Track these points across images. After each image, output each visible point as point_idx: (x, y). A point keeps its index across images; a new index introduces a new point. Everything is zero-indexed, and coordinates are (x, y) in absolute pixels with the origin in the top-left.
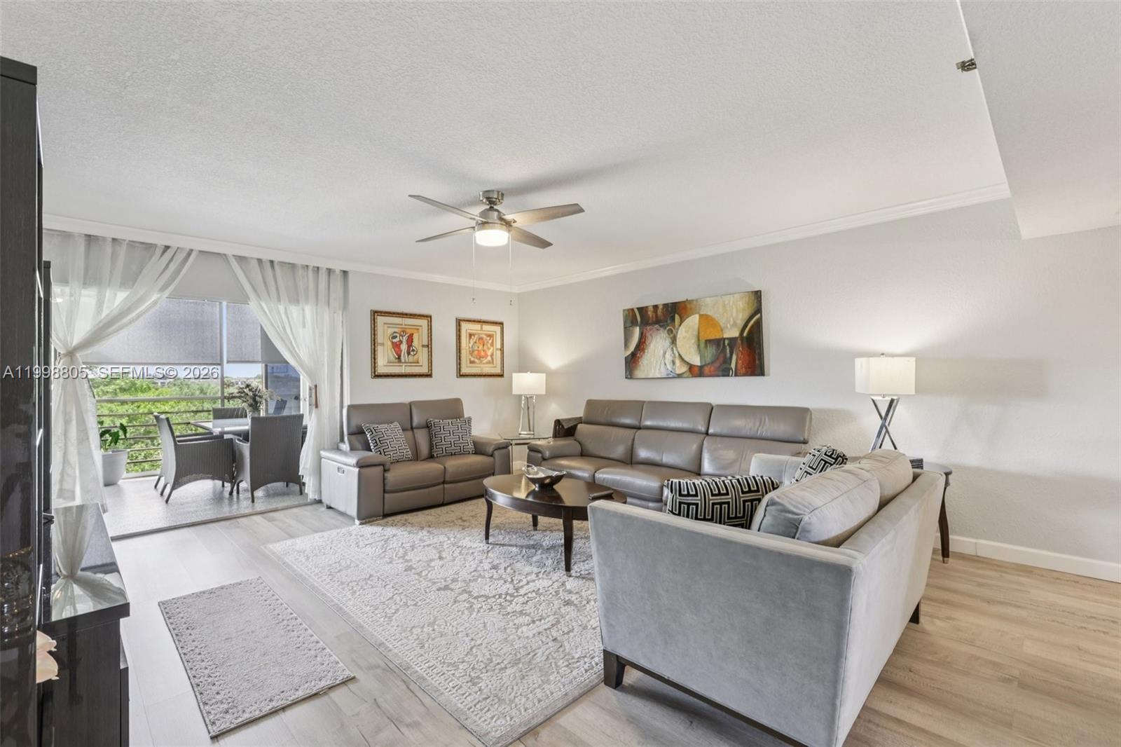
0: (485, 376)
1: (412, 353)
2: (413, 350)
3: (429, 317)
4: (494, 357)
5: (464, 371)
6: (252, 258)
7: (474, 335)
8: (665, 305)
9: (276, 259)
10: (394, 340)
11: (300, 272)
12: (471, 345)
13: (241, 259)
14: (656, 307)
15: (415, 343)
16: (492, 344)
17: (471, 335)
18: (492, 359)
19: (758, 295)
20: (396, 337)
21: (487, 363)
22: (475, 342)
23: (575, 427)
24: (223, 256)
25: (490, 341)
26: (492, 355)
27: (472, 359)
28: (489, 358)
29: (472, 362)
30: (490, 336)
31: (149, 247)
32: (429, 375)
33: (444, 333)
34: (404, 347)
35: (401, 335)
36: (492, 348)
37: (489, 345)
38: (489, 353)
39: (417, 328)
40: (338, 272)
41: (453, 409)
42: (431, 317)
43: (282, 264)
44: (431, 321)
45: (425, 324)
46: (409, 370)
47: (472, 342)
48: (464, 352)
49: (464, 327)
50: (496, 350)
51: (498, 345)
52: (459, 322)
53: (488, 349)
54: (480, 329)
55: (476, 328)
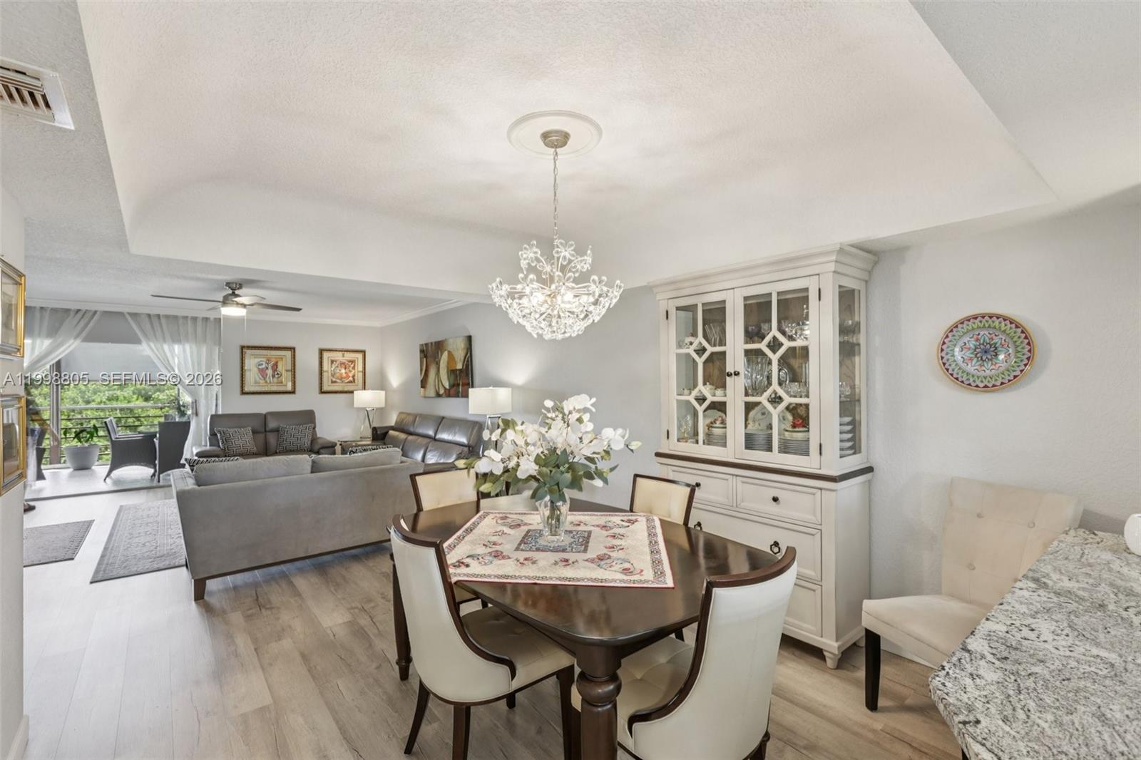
0: (346, 392)
1: (276, 376)
2: (278, 374)
3: (293, 349)
4: (356, 378)
5: (325, 388)
6: (142, 314)
7: (336, 361)
8: (435, 343)
9: (162, 312)
10: (260, 367)
11: (181, 321)
12: (332, 369)
13: (134, 315)
14: (432, 343)
15: (280, 368)
16: (354, 368)
17: (332, 362)
18: (354, 379)
19: (469, 338)
20: (262, 364)
21: (349, 382)
22: (337, 367)
24: (121, 314)
25: (352, 366)
26: (353, 376)
27: (334, 380)
28: (351, 379)
29: (332, 382)
30: (352, 362)
31: (67, 311)
32: (293, 392)
33: (307, 360)
34: (270, 372)
35: (266, 363)
36: (354, 371)
37: (351, 369)
38: (351, 375)
40: (212, 319)
41: (308, 417)
42: (294, 349)
43: (167, 317)
44: (294, 352)
45: (288, 354)
46: (275, 388)
47: (334, 367)
48: (325, 375)
49: (326, 355)
50: (358, 372)
51: (360, 368)
52: (321, 351)
53: (350, 371)
54: (343, 356)
55: (338, 356)
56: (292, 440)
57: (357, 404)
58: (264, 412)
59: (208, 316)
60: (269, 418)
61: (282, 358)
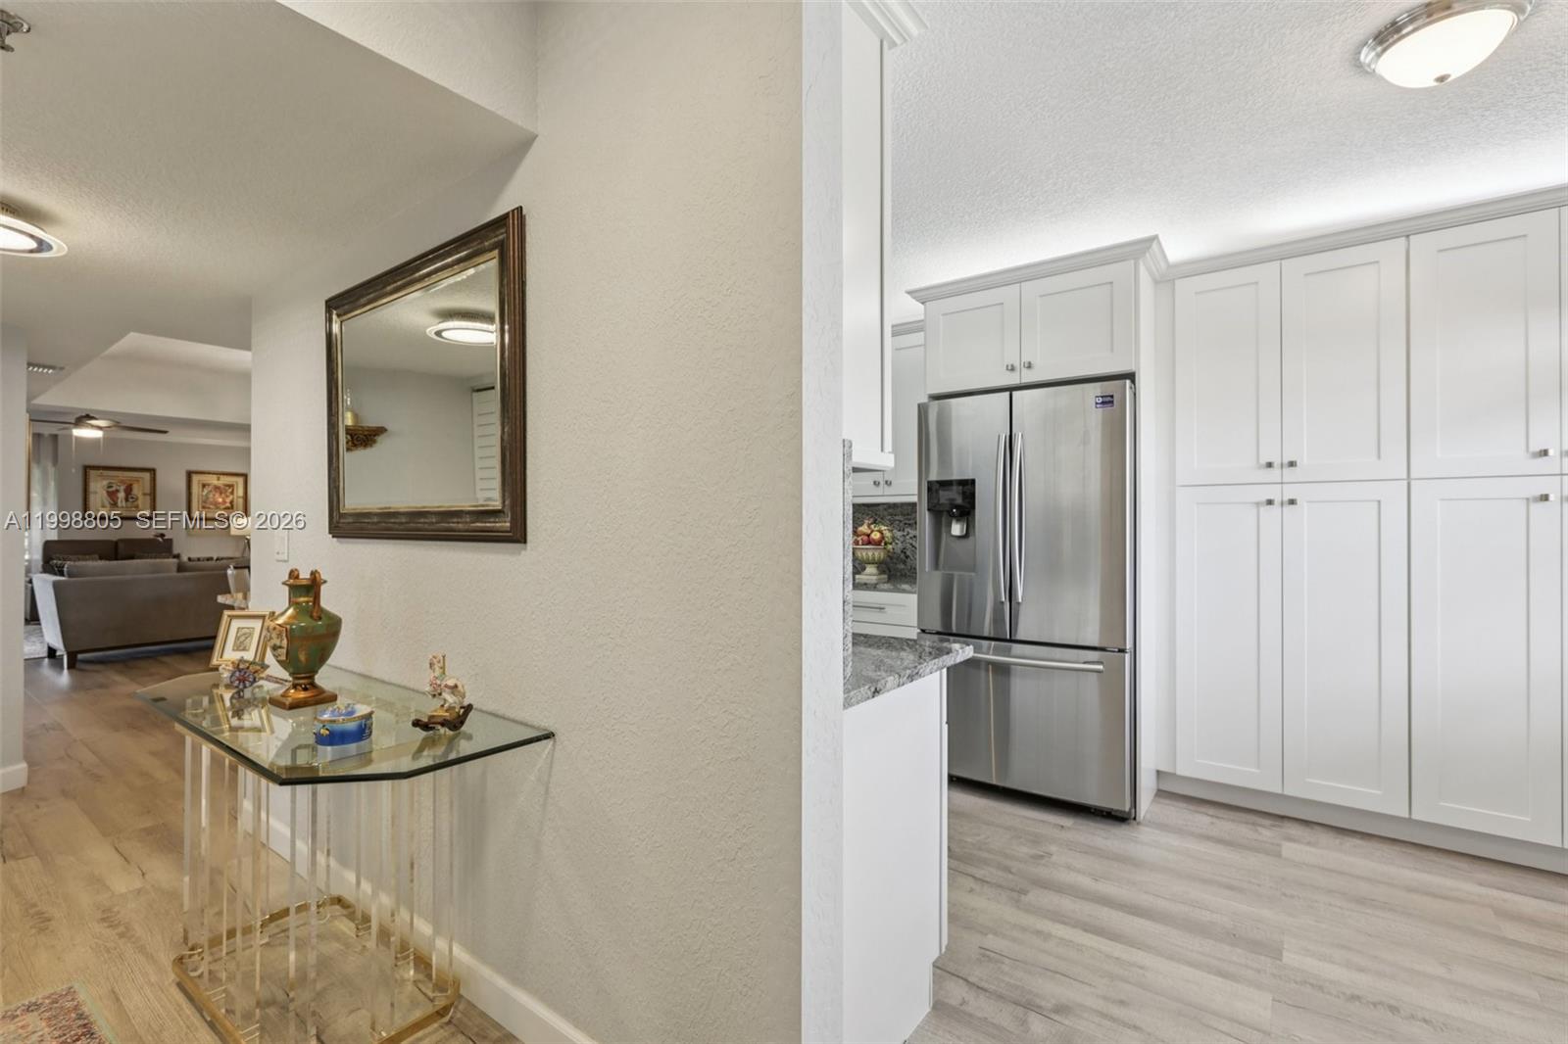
1: (131, 500)
2: (132, 497)
3: (152, 471)
4: (235, 503)
7: (209, 485)
10: (110, 490)
12: (204, 494)
15: (135, 491)
16: (232, 493)
17: (204, 486)
18: (232, 505)
20: (112, 487)
21: (225, 509)
22: (211, 491)
25: (230, 490)
26: (231, 502)
27: (206, 505)
28: (228, 505)
29: (204, 508)
30: (231, 486)
33: (172, 483)
34: (121, 495)
35: (117, 485)
36: (232, 496)
37: (228, 494)
38: (228, 500)
39: (138, 479)
42: (154, 470)
44: (154, 474)
45: (147, 476)
47: (206, 491)
48: (195, 499)
49: (195, 478)
50: (238, 497)
51: (240, 492)
52: (189, 474)
53: (227, 496)
54: (218, 479)
55: (213, 480)
57: (233, 532)
58: (115, 539)
59: (41, 432)
60: (121, 544)
61: (138, 481)
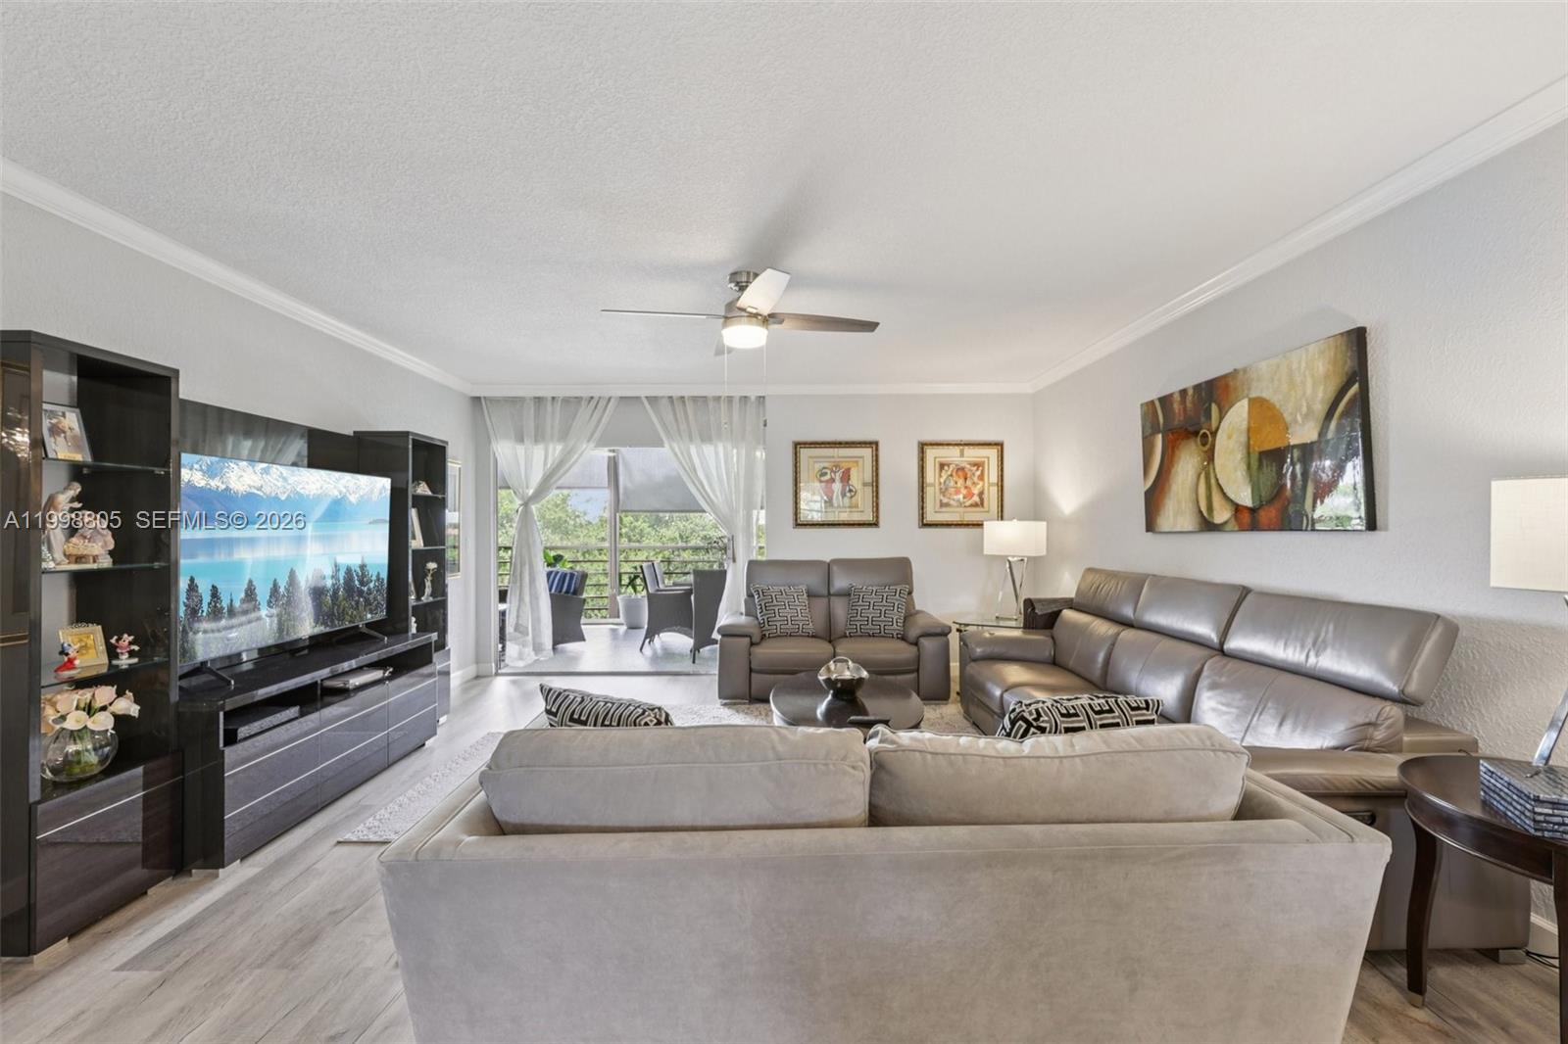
0: (967, 525)
1: (848, 494)
2: (850, 491)
3: (874, 445)
4: (985, 496)
5: (930, 517)
6: (663, 397)
7: (948, 465)
8: (1197, 388)
9: (686, 393)
10: (823, 478)
11: (711, 405)
12: (942, 480)
13: (653, 400)
14: (1183, 392)
15: (854, 479)
16: (981, 477)
17: (942, 466)
18: (982, 500)
19: (1358, 339)
20: (826, 473)
21: (971, 506)
22: (951, 475)
23: (1056, 614)
24: (638, 398)
25: (979, 473)
26: (981, 494)
27: (945, 500)
28: (976, 499)
29: (942, 505)
30: (978, 465)
31: (579, 399)
32: (875, 524)
33: (899, 464)
34: (837, 486)
35: (832, 471)
36: (981, 483)
37: (976, 479)
38: (976, 491)
39: (856, 460)
40: (753, 398)
41: (900, 570)
42: (877, 443)
43: (695, 399)
44: (877, 450)
45: (867, 452)
46: (844, 517)
47: (944, 475)
48: (929, 491)
49: (931, 453)
50: (990, 485)
51: (994, 477)
52: (922, 447)
53: (974, 484)
54: (962, 455)
55: (952, 455)
56: (871, 613)
57: (989, 549)
58: (827, 559)
59: (748, 395)
60: (835, 568)
61: (857, 462)
